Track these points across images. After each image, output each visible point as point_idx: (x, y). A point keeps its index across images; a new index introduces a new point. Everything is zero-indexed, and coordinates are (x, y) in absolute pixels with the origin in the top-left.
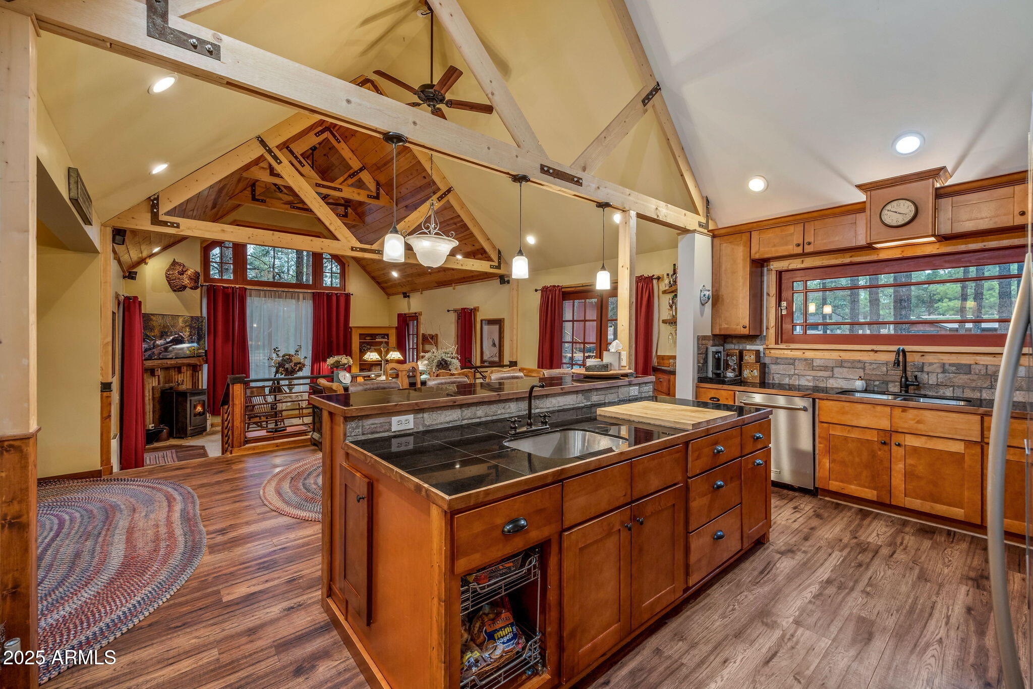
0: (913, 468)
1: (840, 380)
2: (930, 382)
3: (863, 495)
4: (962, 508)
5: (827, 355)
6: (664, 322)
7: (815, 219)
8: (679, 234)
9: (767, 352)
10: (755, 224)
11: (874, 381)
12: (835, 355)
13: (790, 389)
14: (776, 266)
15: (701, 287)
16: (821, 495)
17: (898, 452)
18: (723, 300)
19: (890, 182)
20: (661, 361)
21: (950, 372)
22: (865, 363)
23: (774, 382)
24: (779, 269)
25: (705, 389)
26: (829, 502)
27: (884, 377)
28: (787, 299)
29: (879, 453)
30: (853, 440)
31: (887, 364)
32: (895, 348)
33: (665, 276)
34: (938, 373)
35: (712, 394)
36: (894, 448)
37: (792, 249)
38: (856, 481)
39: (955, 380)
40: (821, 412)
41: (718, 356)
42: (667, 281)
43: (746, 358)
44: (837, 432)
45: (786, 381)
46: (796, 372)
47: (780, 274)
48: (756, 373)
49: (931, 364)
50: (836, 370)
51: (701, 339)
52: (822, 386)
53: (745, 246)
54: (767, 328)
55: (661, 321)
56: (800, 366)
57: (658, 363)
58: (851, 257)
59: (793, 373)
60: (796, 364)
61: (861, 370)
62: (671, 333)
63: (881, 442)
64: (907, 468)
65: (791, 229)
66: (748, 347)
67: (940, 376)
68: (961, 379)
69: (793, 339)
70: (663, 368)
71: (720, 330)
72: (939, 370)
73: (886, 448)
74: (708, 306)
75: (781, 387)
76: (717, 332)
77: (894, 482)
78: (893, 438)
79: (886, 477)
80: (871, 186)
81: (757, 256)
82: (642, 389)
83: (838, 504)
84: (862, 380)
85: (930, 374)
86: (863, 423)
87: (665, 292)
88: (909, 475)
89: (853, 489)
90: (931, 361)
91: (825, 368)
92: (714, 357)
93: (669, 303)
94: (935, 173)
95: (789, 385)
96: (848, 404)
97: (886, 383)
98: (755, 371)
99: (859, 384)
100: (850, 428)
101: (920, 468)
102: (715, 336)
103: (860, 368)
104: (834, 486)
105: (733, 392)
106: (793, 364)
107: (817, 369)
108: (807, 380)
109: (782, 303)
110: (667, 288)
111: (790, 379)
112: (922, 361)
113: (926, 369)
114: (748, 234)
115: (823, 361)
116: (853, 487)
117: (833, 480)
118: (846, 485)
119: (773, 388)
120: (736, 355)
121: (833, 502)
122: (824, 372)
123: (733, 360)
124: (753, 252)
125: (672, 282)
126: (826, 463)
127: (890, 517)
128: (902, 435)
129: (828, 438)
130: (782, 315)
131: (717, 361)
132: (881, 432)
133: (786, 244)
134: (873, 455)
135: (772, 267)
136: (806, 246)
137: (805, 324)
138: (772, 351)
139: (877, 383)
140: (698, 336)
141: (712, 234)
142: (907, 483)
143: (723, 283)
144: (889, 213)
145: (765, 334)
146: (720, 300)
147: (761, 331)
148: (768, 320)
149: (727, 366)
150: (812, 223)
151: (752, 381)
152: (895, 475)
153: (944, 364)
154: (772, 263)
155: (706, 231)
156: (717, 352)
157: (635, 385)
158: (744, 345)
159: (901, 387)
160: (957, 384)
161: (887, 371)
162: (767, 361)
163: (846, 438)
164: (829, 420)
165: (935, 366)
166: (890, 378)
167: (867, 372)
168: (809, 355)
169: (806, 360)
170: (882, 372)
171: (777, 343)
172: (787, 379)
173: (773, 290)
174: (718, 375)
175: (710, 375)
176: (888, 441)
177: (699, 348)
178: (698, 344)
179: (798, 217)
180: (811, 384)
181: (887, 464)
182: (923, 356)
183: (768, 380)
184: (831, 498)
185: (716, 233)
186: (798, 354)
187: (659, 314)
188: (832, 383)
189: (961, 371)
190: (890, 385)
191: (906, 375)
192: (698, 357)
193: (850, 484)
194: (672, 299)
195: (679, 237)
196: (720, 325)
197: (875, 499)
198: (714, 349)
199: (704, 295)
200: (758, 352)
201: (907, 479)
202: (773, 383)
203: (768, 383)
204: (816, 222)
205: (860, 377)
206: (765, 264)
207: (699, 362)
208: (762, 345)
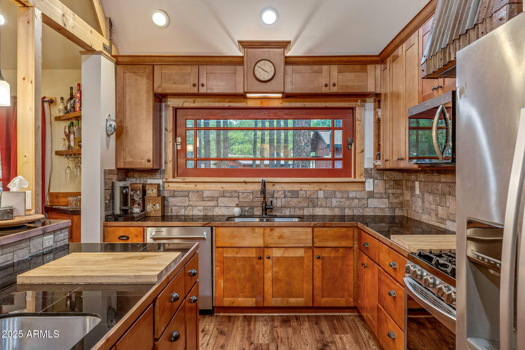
0: (277, 274)
1: (222, 208)
2: (278, 206)
3: (247, 305)
4: (303, 297)
5: (213, 186)
6: (58, 153)
7: (207, 63)
8: (82, 53)
9: (166, 185)
10: (157, 58)
11: (245, 207)
12: (219, 187)
13: (185, 220)
14: (173, 102)
15: (106, 117)
16: (217, 313)
17: (268, 263)
18: (127, 132)
19: (259, 44)
20: (55, 200)
21: (288, 196)
22: (239, 192)
23: (172, 214)
24: (176, 106)
25: (113, 228)
26: (223, 316)
27: (251, 203)
28: (181, 135)
29: (257, 266)
30: (240, 259)
31: (253, 193)
32: (260, 179)
33: (59, 100)
34: (282, 198)
35: (121, 232)
36: (266, 260)
37: (188, 88)
38: (242, 293)
39: (291, 203)
40: (217, 238)
41: (126, 192)
42: (61, 106)
43: (149, 192)
44: (229, 254)
45: (182, 212)
46: (190, 204)
47: (176, 110)
48: (158, 207)
49: (278, 191)
50: (220, 199)
51: (107, 173)
52: (210, 214)
53: (148, 79)
54: (166, 163)
55: (54, 153)
56: (193, 197)
57: (50, 202)
58: (229, 102)
59: (187, 205)
60: (190, 196)
61: (237, 199)
62: (69, 167)
63: (258, 258)
64: (273, 274)
65: (188, 69)
66: (149, 181)
67: (283, 200)
68: (294, 201)
69: (186, 173)
70: (61, 207)
71: (125, 163)
72: (282, 196)
73: (261, 261)
74: (113, 137)
75: (178, 218)
76: (122, 166)
77: (266, 288)
78: (265, 253)
79: (261, 285)
80: (247, 44)
81: (159, 91)
82: (57, 237)
83: (229, 317)
84: (238, 207)
85: (277, 200)
86: (246, 243)
87: (58, 119)
88: (275, 280)
89: (242, 301)
90: (278, 189)
91: (212, 199)
92: (122, 192)
93: (65, 132)
94: (285, 44)
95: (185, 216)
96: (236, 229)
97: (252, 208)
98: (157, 205)
99: (237, 211)
100: (237, 249)
101: (281, 273)
102: (119, 169)
103: (236, 197)
104: (227, 302)
105: (142, 228)
106: (188, 196)
107: (206, 199)
108: (199, 210)
109: (178, 138)
110: (61, 114)
111: (186, 210)
112: (273, 189)
113: (275, 196)
114: (151, 67)
115: (210, 192)
116: (240, 299)
117: (226, 297)
118: (235, 299)
119: (171, 220)
120: (139, 190)
121: (226, 316)
122: (211, 202)
123: (137, 194)
124: (156, 85)
125: (69, 108)
126: (221, 283)
127: (263, 316)
128: (271, 249)
129: (223, 261)
130: (177, 150)
131: (124, 197)
132: (258, 249)
133: (185, 82)
134: (253, 269)
135: (169, 103)
136: (200, 87)
137: (195, 159)
138: (170, 184)
139: (247, 209)
140: (105, 170)
141: (115, 60)
142: (273, 287)
143: (128, 114)
144: (260, 69)
145: (163, 168)
146: (124, 131)
147: (160, 165)
148: (166, 154)
149: (133, 201)
150: (205, 67)
151: (154, 215)
152: (267, 282)
153: (285, 191)
154: (169, 99)
155: (109, 55)
156: (125, 188)
157: (50, 233)
158: (145, 179)
159: (263, 211)
160: (291, 206)
161: (253, 199)
162: (166, 194)
163: (235, 259)
164: (223, 245)
165: (280, 193)
166: (255, 204)
167: (241, 200)
168: (200, 187)
169: (198, 192)
170: (250, 200)
171: (174, 177)
172: (183, 210)
173: (170, 126)
174: (125, 211)
175: (118, 212)
176: (262, 256)
177: (106, 184)
178: (105, 179)
179: (194, 59)
180: (202, 214)
181: (261, 275)
182: (274, 185)
183: (167, 213)
184: (224, 313)
185: (120, 59)
186: (191, 187)
187: (52, 144)
188: (218, 211)
189: (294, 195)
190: (255, 209)
191: (265, 201)
192: (105, 193)
193: (238, 297)
194: (69, 127)
195: (83, 57)
196: (125, 158)
197: (254, 305)
198: (122, 184)
199: (111, 126)
200: (159, 185)
201: (273, 283)
202: (171, 216)
203: (167, 216)
204: (208, 66)
205: (237, 205)
206: (163, 99)
207: (106, 199)
208: (162, 179)
